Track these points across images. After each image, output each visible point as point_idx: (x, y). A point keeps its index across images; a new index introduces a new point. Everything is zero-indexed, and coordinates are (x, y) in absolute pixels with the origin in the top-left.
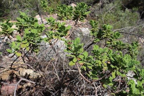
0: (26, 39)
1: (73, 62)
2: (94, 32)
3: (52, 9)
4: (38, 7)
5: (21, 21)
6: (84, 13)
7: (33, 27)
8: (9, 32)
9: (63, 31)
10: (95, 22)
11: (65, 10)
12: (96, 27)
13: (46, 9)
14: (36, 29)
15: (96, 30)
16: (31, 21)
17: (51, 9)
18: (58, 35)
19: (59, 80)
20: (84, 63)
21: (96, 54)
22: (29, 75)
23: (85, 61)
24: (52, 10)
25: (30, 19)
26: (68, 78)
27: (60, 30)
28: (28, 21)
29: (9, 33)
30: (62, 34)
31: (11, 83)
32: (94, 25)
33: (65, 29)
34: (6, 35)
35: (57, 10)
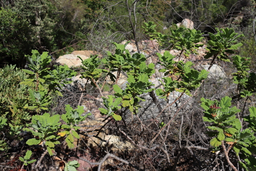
0: (129, 92)
1: (218, 140)
2: (242, 78)
3: (163, 36)
4: (133, 31)
5: (118, 60)
6: (229, 47)
7: (138, 69)
8: (95, 75)
9: (193, 79)
10: (242, 60)
11: (188, 39)
12: (245, 68)
13: (152, 36)
14: (142, 73)
15: (244, 75)
16: (135, 59)
17: (161, 36)
18: (184, 86)
19: (169, 162)
20: (236, 141)
21: (252, 123)
22: (112, 145)
23: (237, 139)
24: (163, 38)
25: (133, 56)
26: (182, 158)
27: (188, 77)
28: (130, 60)
29: (95, 77)
30: (191, 84)
31: (83, 156)
32: (241, 65)
33: (197, 77)
34: (88, 79)
35: (171, 37)
